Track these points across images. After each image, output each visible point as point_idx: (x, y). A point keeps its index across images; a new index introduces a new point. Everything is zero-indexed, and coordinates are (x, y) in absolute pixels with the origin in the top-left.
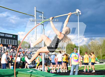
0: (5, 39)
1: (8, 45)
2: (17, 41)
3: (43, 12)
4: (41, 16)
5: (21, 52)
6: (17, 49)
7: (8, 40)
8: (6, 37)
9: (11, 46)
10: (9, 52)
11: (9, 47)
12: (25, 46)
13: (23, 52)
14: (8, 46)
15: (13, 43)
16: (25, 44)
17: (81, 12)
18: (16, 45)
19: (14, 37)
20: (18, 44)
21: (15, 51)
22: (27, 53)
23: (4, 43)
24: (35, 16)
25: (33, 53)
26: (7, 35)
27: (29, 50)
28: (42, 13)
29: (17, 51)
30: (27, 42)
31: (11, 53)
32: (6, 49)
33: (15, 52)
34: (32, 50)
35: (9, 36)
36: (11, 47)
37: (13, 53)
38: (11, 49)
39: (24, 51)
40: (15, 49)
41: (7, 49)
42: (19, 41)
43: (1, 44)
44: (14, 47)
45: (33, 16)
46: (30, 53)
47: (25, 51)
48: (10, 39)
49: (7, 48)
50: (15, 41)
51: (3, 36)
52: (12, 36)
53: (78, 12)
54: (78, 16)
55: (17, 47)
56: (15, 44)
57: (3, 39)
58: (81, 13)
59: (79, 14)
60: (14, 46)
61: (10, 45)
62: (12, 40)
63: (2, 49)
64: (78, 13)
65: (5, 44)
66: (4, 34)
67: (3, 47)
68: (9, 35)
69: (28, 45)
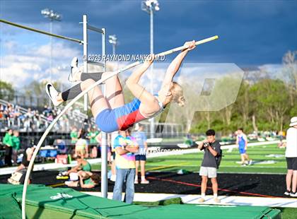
4: (48, 13)
16: (1, 88)
17: (158, 4)
25: (25, 115)
46: (17, 117)
53: (152, 4)
54: (150, 14)
58: (159, 6)
59: (154, 10)
64: (151, 6)
69: (8, 92)
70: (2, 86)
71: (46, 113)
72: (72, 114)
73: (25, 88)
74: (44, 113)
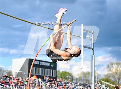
0: (40, 69)
1: (43, 76)
2: (55, 71)
3: (93, 31)
4: (89, 37)
5: (61, 87)
6: (56, 83)
7: (43, 69)
8: (42, 65)
9: (47, 78)
10: (45, 86)
11: (45, 79)
12: (67, 77)
13: (63, 86)
14: (43, 78)
15: (50, 75)
16: (67, 75)
18: (55, 76)
19: (52, 66)
20: (57, 75)
21: (53, 84)
22: (69, 87)
23: (38, 74)
24: (82, 37)
25: (77, 88)
26: (42, 62)
27: (71, 84)
28: (91, 33)
29: (55, 85)
30: (68, 73)
31: (48, 88)
32: (41, 82)
33: (53, 87)
34: (77, 84)
35: (45, 65)
36: (48, 80)
37: (50, 88)
38: (47, 83)
39: (65, 84)
40: (53, 82)
41: (43, 82)
42: (59, 71)
43: (35, 76)
44: (51, 79)
45: (79, 37)
46: (72, 88)
47: (66, 86)
48: (47, 68)
49: (42, 80)
50: (54, 70)
51: (37, 64)
52: (48, 64)
55: (56, 80)
56: (52, 75)
57: (37, 68)
60: (52, 77)
61: (46, 76)
62: (49, 70)
63: (36, 82)
65: (40, 76)
66: (39, 62)
67: (37, 79)
68: (45, 63)
69: (70, 77)
70: (67, 74)
71: (87, 87)
72: (100, 87)
73: (78, 75)
74: (86, 87)
